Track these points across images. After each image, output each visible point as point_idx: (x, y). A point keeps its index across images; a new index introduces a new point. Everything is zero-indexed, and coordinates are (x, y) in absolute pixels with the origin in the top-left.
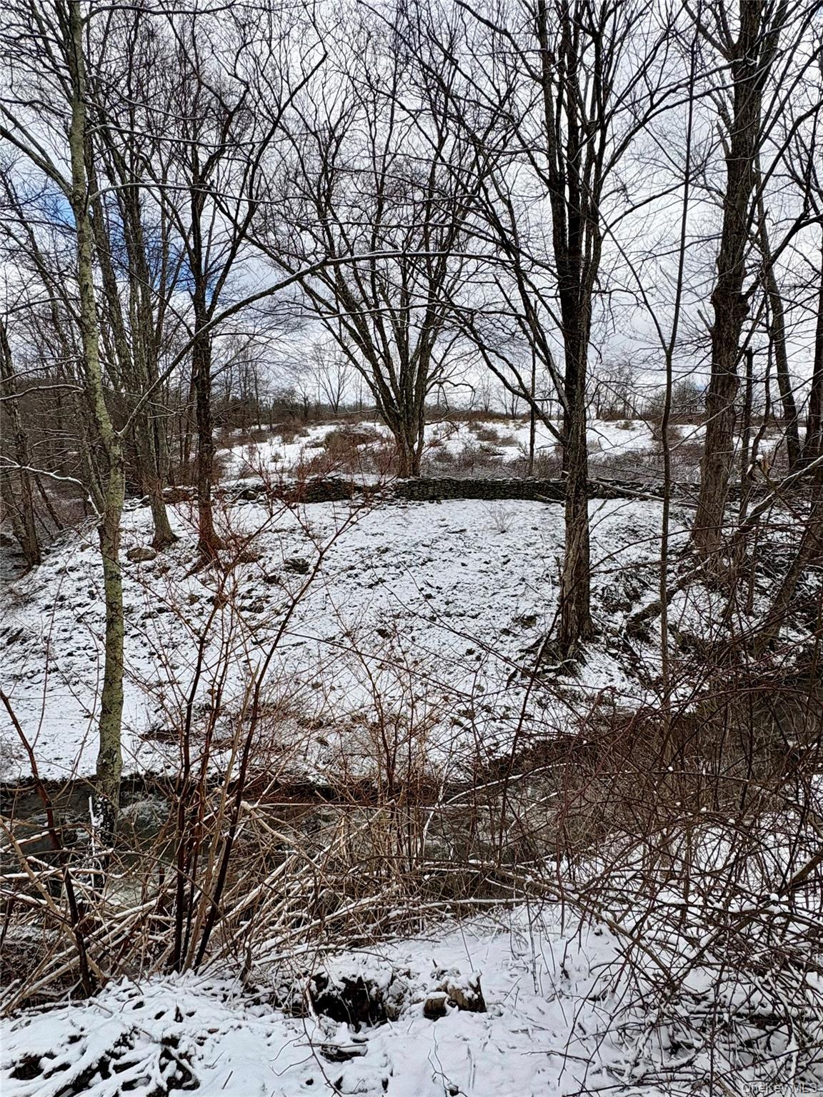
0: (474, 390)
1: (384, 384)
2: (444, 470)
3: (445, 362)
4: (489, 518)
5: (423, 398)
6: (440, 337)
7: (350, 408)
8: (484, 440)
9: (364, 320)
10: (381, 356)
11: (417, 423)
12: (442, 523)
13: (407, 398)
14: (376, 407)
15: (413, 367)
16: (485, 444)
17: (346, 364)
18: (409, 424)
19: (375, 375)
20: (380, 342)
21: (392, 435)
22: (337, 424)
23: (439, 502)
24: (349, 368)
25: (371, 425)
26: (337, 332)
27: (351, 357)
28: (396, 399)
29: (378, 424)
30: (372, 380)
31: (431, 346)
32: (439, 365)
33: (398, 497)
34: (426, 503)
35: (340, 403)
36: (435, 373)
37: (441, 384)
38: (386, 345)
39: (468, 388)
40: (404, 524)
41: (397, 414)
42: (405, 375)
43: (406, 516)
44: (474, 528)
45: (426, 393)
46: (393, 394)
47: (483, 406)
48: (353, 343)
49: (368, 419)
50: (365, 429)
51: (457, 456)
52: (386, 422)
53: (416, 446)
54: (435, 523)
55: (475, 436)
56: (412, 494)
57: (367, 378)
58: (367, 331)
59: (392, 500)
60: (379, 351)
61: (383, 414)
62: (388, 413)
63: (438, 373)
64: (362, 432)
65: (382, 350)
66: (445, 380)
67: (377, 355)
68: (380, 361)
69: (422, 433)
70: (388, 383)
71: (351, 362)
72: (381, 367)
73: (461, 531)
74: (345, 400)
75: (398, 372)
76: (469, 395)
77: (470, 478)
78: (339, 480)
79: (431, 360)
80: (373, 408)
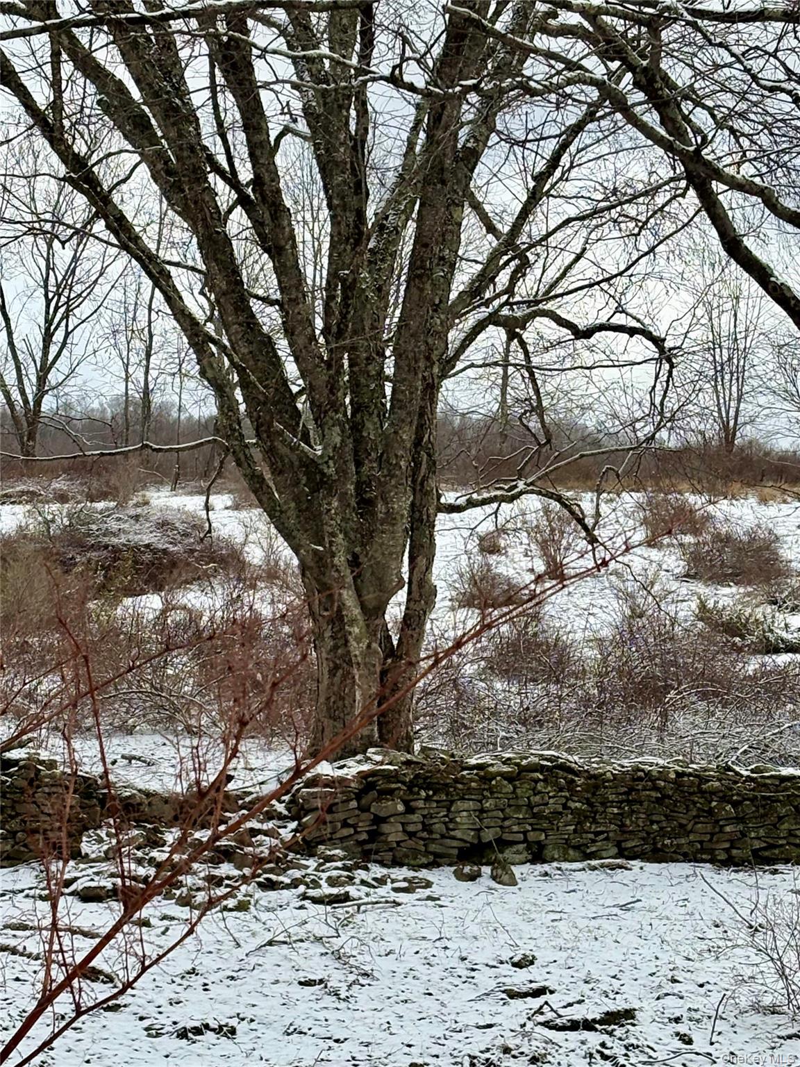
0: (665, 355)
1: (251, 323)
2: (529, 720)
3: (536, 227)
4: (743, 958)
5: (431, 390)
6: (511, 121)
7: (94, 423)
8: (719, 578)
9: (168, 45)
10: (243, 201)
11: (402, 503)
12: (519, 979)
13: (355, 386)
14: (215, 426)
15: (387, 252)
16: (726, 597)
17: (82, 233)
18: (366, 505)
19: (209, 282)
20: (238, 139)
21: (286, 554)
22: (32, 497)
23: (504, 877)
24: (93, 249)
25: (193, 504)
26: (41, 94)
27: (103, 204)
28: (309, 389)
29: (220, 501)
30: (197, 305)
31: (471, 157)
32: (509, 243)
33: (307, 847)
34: (443, 879)
35: (48, 403)
36: (486, 277)
37: (514, 328)
38: (262, 151)
39: (641, 348)
40: (337, 979)
41: (310, 465)
42: (350, 287)
43: (345, 941)
44: (673, 1006)
45: (448, 366)
46: (291, 369)
47: (711, 428)
48: (117, 141)
49: (177, 480)
50: (164, 525)
51: (591, 653)
52: (258, 492)
53: (395, 609)
54: (485, 979)
55: (673, 561)
56: (374, 835)
57: (173, 298)
58: (181, 90)
59: (281, 864)
60: (231, 179)
61: (243, 461)
62: (270, 452)
63: (503, 278)
64: (148, 537)
65: (245, 174)
66: (536, 307)
67: (224, 194)
68: (238, 222)
69: (423, 551)
70: (269, 318)
71: (99, 227)
72: (239, 248)
73: (613, 1018)
74: (72, 391)
75: (315, 271)
76: (644, 376)
77: (654, 761)
78: (31, 765)
79: (470, 220)
80: (202, 426)
